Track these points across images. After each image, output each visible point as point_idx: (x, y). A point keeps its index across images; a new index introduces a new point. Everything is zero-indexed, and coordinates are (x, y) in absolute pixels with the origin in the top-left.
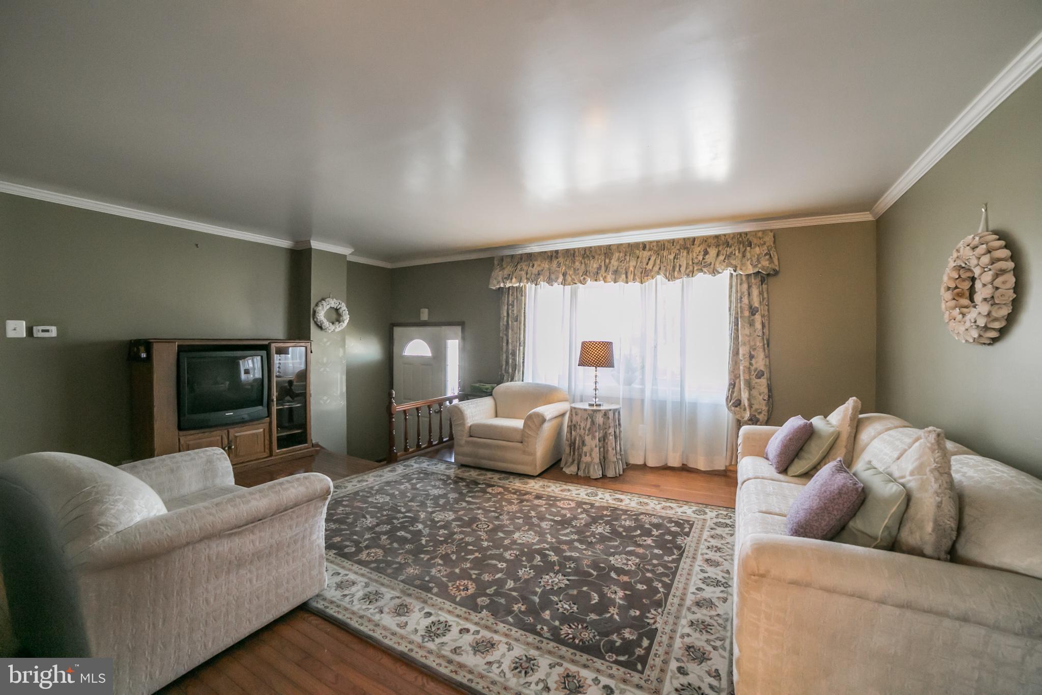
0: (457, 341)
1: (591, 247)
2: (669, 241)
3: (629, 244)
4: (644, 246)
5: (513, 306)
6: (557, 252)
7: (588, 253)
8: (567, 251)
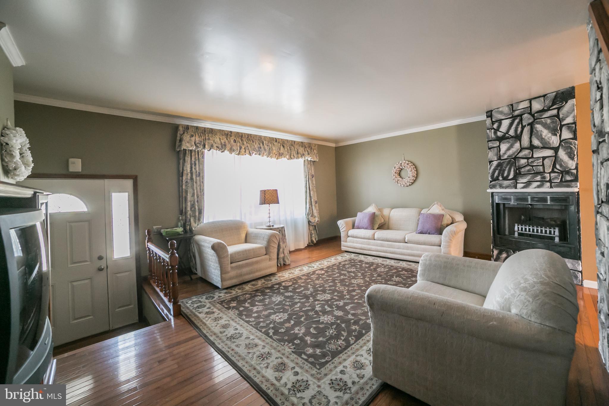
0: (127, 194)
1: (251, 134)
2: (286, 140)
3: (270, 137)
4: (276, 140)
5: (195, 164)
6: (231, 132)
7: (250, 138)
8: (238, 133)
